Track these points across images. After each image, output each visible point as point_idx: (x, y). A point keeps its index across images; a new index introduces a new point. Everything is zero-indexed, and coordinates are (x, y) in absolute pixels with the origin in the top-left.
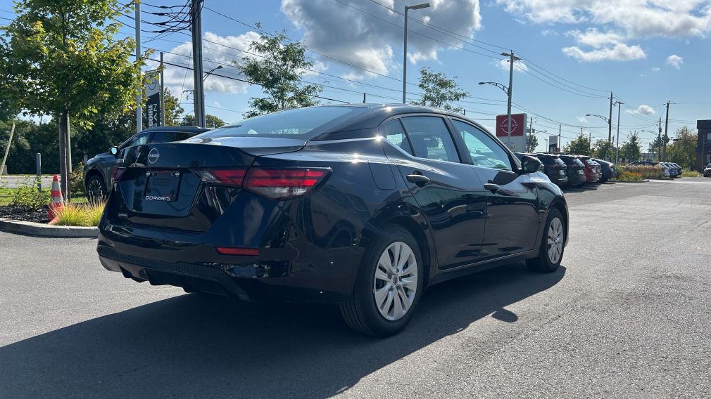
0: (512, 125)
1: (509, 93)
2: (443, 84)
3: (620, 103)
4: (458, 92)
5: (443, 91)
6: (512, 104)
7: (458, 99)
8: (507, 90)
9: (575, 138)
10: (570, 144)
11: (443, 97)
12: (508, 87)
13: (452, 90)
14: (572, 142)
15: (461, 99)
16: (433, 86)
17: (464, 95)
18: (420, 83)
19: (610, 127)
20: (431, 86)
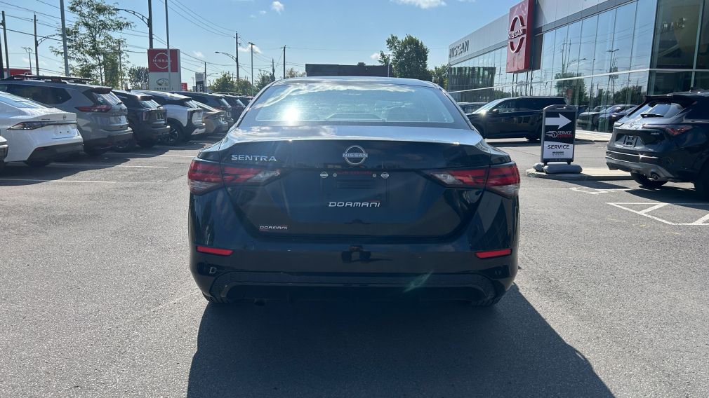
0: (165, 61)
1: (150, 24)
2: (101, 10)
3: (252, 44)
4: (121, 20)
5: (102, 17)
6: (153, 36)
7: (121, 29)
8: (146, 21)
9: (220, 76)
10: (215, 81)
11: (104, 26)
12: (148, 17)
13: (112, 18)
14: (218, 80)
15: (125, 30)
16: (88, 10)
17: (127, 24)
18: (70, 5)
19: (237, 65)
20: (86, 11)
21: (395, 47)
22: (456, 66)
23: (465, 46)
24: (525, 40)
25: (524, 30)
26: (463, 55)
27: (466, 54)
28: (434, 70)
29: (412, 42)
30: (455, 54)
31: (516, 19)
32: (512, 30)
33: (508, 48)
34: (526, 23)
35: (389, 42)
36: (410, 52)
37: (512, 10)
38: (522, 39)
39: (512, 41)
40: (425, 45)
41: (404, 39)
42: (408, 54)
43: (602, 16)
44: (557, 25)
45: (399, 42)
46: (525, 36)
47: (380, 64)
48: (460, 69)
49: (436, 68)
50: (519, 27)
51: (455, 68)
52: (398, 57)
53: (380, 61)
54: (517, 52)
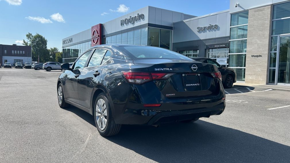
21: (31, 38)
22: (67, 48)
23: (71, 40)
24: (99, 39)
25: (98, 36)
26: (70, 43)
27: (72, 43)
28: (50, 49)
29: (39, 36)
30: (66, 43)
31: (95, 31)
32: (93, 35)
33: (92, 42)
34: (99, 33)
35: (27, 36)
36: (39, 41)
37: (93, 28)
38: (98, 39)
39: (93, 39)
40: (46, 39)
41: (35, 35)
42: (38, 42)
43: (129, 33)
44: (112, 35)
45: (32, 36)
46: (99, 38)
47: (23, 45)
48: (69, 50)
49: (51, 49)
50: (96, 34)
51: (66, 49)
52: (32, 43)
53: (23, 44)
54: (96, 43)
